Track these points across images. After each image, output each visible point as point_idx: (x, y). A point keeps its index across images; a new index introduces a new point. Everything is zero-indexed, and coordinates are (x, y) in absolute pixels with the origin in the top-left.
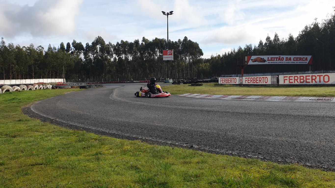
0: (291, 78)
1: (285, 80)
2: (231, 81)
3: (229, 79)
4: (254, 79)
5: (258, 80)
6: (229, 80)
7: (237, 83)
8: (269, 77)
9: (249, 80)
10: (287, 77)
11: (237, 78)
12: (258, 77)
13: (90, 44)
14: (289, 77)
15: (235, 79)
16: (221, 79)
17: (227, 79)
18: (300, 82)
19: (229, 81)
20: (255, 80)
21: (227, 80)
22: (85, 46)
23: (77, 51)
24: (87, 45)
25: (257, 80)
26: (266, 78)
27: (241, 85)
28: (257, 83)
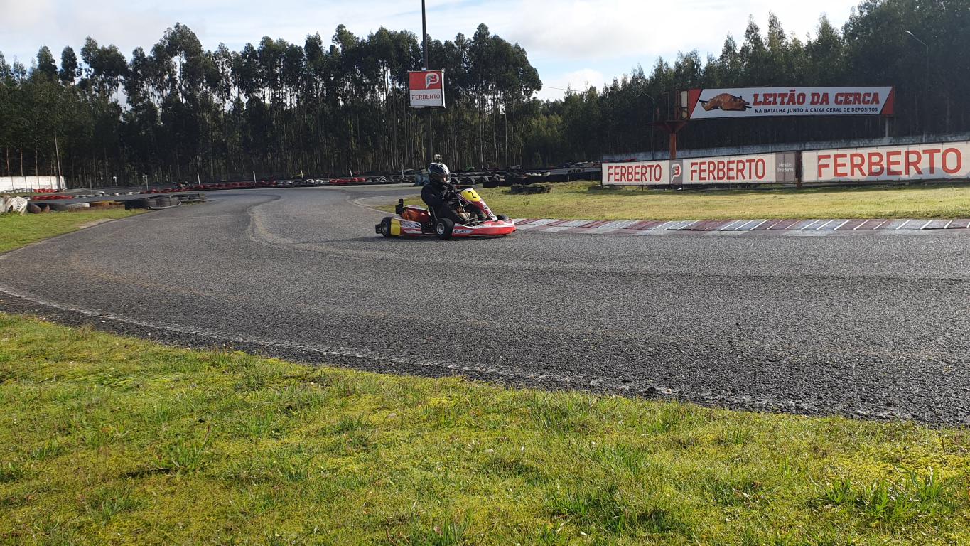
0: (840, 161)
1: (820, 167)
2: (642, 174)
3: (636, 167)
4: (721, 166)
5: (732, 170)
6: (638, 170)
7: (665, 181)
8: (770, 159)
9: (704, 171)
10: (829, 156)
11: (665, 164)
12: (732, 158)
13: (148, 53)
14: (836, 157)
15: (658, 168)
16: (610, 168)
17: (631, 167)
18: (871, 173)
19: (638, 173)
20: (722, 170)
21: (630, 171)
22: (129, 58)
23: (103, 76)
24: (138, 54)
25: (729, 170)
26: (760, 163)
27: (676, 188)
28: (729, 178)
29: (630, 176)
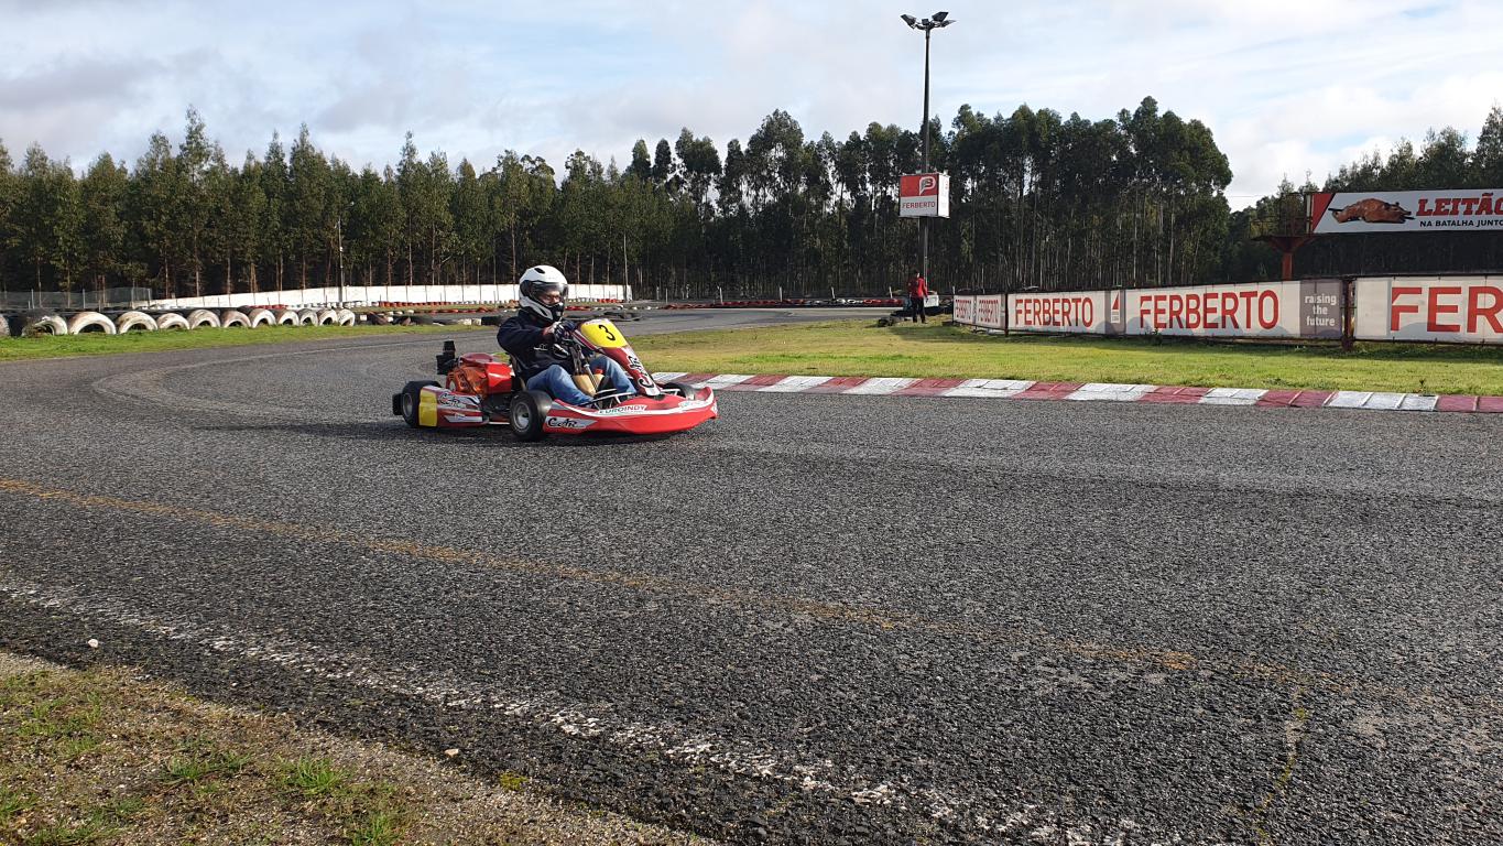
0: (1442, 300)
1: (1395, 313)
2: (1064, 313)
3: (1054, 301)
4: (1193, 304)
5: (1214, 310)
6: (1058, 306)
7: (1097, 326)
8: (1289, 291)
9: (1163, 311)
10: (1418, 291)
11: (1098, 298)
12: (1210, 289)
14: (1434, 292)
15: (1087, 304)
16: (1018, 301)
17: (1047, 301)
19: (1058, 312)
20: (1195, 311)
21: (1047, 308)
25: (1206, 310)
27: (1113, 338)
28: (1206, 326)
29: (1047, 316)
